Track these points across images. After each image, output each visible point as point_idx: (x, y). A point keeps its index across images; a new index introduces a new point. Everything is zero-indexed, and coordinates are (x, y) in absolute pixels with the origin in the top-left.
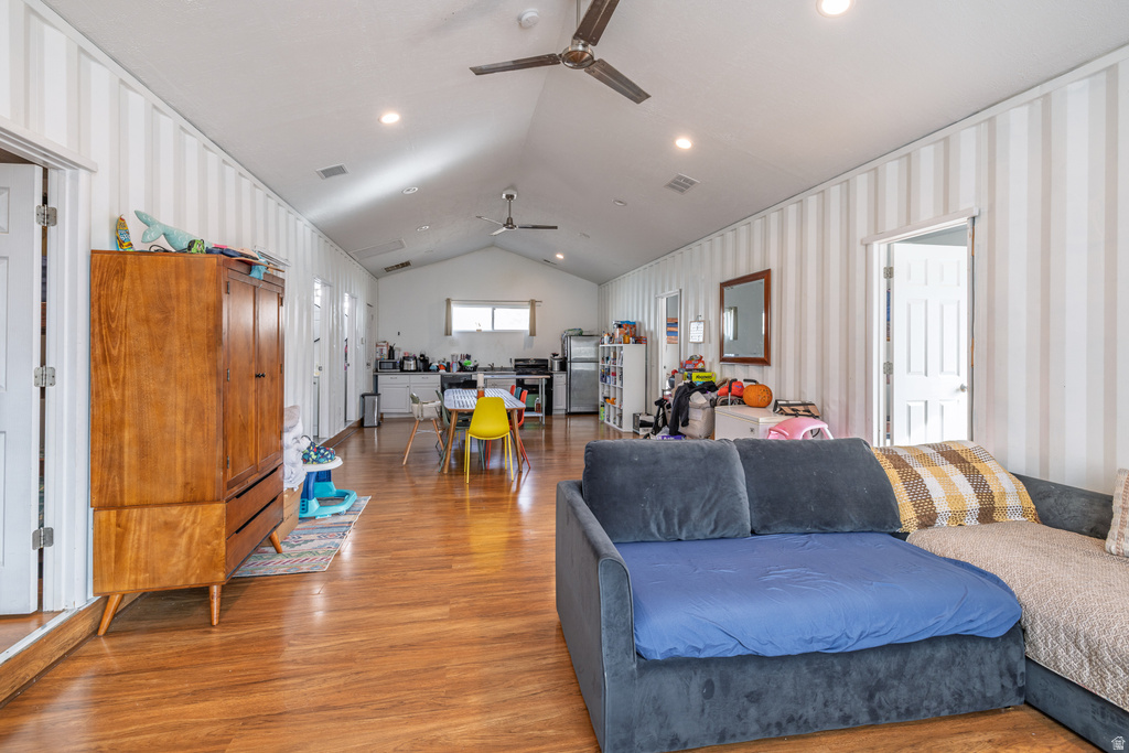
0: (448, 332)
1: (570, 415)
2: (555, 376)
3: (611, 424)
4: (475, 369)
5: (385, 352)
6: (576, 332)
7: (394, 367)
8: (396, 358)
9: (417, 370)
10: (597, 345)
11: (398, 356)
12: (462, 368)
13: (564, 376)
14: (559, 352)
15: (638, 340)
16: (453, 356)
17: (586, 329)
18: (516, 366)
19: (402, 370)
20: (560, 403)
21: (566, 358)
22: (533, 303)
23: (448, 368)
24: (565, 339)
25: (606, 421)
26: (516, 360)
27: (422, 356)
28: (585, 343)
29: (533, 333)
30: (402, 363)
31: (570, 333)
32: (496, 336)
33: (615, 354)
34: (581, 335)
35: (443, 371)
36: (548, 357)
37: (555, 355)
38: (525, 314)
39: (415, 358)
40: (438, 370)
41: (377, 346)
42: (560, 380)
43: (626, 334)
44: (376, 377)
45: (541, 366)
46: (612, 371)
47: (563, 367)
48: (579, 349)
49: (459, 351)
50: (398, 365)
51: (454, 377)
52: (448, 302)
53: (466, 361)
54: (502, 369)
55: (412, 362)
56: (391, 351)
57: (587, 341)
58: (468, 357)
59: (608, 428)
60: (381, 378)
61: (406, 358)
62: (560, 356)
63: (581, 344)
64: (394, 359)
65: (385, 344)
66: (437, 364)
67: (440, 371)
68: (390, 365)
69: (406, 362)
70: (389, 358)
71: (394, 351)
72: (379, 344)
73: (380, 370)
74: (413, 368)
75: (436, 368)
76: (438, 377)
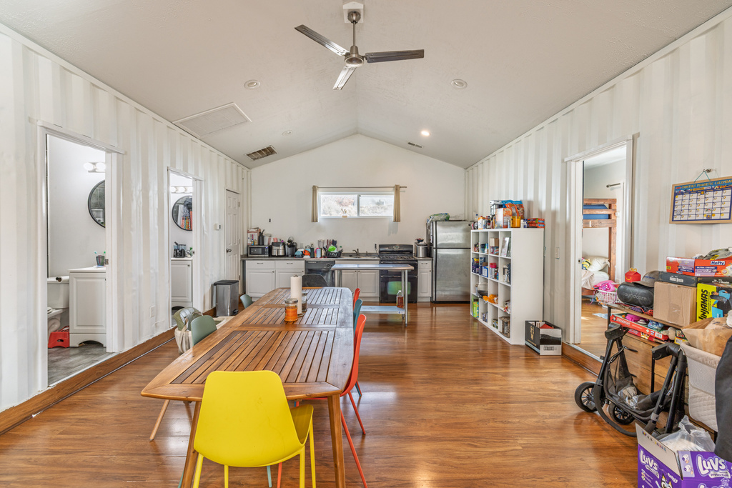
0: (314, 219)
1: (435, 303)
2: (420, 263)
3: (489, 325)
4: (339, 254)
5: (256, 237)
6: (443, 217)
7: (263, 253)
8: (266, 243)
9: (285, 255)
10: (467, 231)
11: (267, 241)
12: (328, 255)
13: (430, 263)
14: (424, 238)
15: (532, 224)
16: (319, 241)
17: (452, 215)
18: (380, 252)
19: (271, 255)
20: (425, 292)
21: (432, 244)
22: (397, 189)
23: (312, 253)
24: (431, 224)
25: (480, 320)
26: (381, 246)
27: (289, 241)
28: (453, 228)
29: (397, 219)
30: (270, 249)
31: (436, 218)
32: (362, 223)
33: (497, 241)
34: (447, 219)
35: (307, 257)
36: (413, 242)
37: (419, 241)
38: (389, 199)
39: (284, 244)
40: (303, 255)
41: (248, 232)
42: (425, 267)
43: (513, 215)
44: (244, 262)
45: (406, 253)
46: (490, 261)
47: (428, 253)
48: (445, 235)
49: (325, 237)
50: (267, 250)
51: (318, 262)
52: (315, 189)
53: (331, 247)
54: (367, 254)
55: (281, 248)
56: (261, 236)
57: (454, 226)
58: (334, 243)
59: (485, 329)
60: (249, 263)
61: (275, 244)
62: (425, 242)
63: (448, 229)
64: (263, 245)
65: (255, 230)
66: (303, 250)
67: (305, 257)
68: (260, 251)
69: (274, 248)
70: (259, 245)
71: (263, 237)
72: (250, 230)
73: (249, 256)
74: (281, 253)
75: (301, 253)
76: (303, 263)
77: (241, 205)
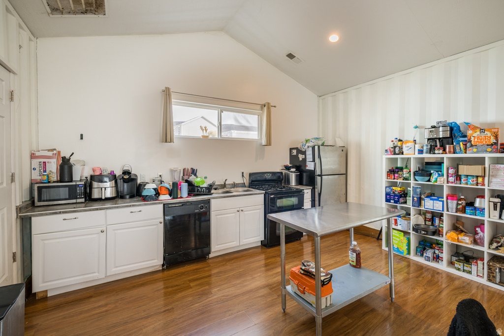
0: (168, 138)
4: (210, 189)
5: (53, 167)
8: (76, 177)
9: (119, 196)
11: (80, 173)
16: (174, 171)
18: (250, 181)
19: (88, 198)
24: (310, 149)
26: (251, 175)
27: (126, 172)
30: (87, 187)
32: (225, 145)
35: (165, 198)
39: (113, 177)
40: (158, 194)
41: (33, 156)
44: (25, 225)
49: (178, 164)
51: (184, 204)
52: (168, 92)
56: (66, 166)
58: (195, 172)
60: (41, 223)
61: (97, 178)
64: (71, 181)
65: (50, 154)
66: (154, 186)
67: (162, 197)
68: (64, 192)
69: (95, 184)
70: (61, 180)
71: (70, 167)
72: (37, 154)
73: (37, 203)
74: (109, 193)
75: (153, 193)
76: (159, 208)
77: (15, 97)
